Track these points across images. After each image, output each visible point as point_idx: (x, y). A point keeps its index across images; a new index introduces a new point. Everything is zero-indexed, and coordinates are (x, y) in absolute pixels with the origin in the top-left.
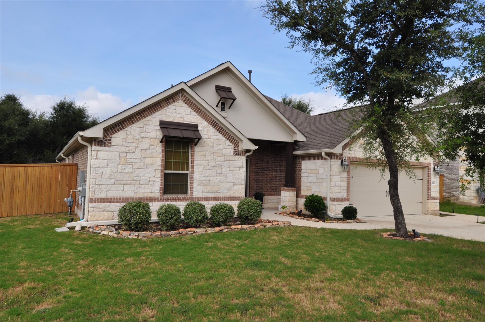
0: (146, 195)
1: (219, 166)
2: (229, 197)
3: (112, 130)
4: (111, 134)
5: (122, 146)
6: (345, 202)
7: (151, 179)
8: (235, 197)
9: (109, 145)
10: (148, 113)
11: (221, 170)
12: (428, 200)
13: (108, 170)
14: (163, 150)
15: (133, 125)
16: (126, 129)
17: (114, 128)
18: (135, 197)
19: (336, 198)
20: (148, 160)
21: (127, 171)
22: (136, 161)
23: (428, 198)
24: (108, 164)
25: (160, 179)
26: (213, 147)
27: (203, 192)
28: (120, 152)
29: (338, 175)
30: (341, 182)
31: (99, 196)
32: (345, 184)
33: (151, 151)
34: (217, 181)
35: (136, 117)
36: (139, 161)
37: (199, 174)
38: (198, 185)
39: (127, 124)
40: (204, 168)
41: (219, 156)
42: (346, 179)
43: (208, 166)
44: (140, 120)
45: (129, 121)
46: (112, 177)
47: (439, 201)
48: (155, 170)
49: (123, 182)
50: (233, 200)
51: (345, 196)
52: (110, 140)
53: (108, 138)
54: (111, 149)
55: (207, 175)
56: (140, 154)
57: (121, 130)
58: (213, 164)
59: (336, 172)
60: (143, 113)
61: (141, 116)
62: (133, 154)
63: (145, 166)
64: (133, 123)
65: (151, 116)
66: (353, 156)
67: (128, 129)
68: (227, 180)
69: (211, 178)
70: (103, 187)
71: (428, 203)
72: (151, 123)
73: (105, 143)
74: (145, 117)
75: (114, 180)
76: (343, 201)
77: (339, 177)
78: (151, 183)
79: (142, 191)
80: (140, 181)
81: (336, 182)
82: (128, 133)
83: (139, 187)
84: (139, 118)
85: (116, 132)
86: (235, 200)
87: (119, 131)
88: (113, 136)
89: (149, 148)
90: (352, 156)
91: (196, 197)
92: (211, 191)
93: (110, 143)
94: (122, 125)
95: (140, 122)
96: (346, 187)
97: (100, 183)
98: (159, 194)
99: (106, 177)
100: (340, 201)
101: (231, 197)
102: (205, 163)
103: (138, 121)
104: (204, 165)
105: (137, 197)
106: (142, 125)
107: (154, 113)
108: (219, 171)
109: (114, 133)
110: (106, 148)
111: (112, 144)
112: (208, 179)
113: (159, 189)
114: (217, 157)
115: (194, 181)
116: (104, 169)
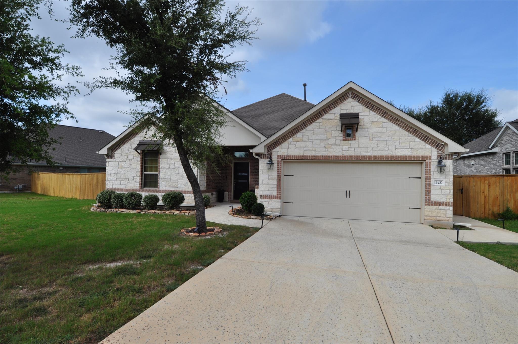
0: (132, 187)
1: (177, 168)
2: (184, 191)
3: (115, 149)
4: (115, 152)
5: (120, 158)
6: (275, 200)
7: (134, 178)
8: (189, 191)
9: (114, 158)
10: (133, 137)
11: (179, 171)
12: (425, 205)
13: (113, 172)
14: (141, 159)
15: (125, 145)
16: (121, 148)
17: (116, 148)
18: (126, 188)
19: (263, 195)
20: (133, 166)
21: (122, 173)
22: (127, 167)
23: (426, 202)
24: (113, 169)
25: (139, 177)
26: (173, 155)
27: (166, 187)
28: (119, 162)
29: (266, 173)
30: (269, 180)
31: (109, 187)
32: (275, 182)
33: (134, 160)
34: (176, 179)
35: (126, 140)
36: (128, 167)
37: (163, 174)
38: (163, 182)
39: (122, 145)
40: (166, 170)
41: (177, 161)
42: (276, 177)
43: (169, 168)
44: (129, 141)
45: (123, 143)
46: (115, 176)
47: (451, 208)
48: (137, 172)
49: (120, 179)
50: (188, 193)
51: (275, 194)
52: (114, 155)
53: (113, 154)
54: (115, 160)
55: (168, 175)
56: (128, 163)
57: (119, 148)
58: (172, 167)
59: (263, 171)
60: (130, 137)
61: (129, 139)
62: (125, 163)
63: (131, 170)
64: (125, 144)
65: (134, 138)
66: (286, 154)
67: (122, 147)
68: (183, 179)
69: (172, 177)
70: (111, 182)
71: (425, 209)
72: (134, 142)
73: (112, 157)
74: (131, 139)
75: (116, 178)
76: (272, 199)
77: (268, 175)
78: (135, 180)
79: (130, 185)
80: (129, 178)
81: (263, 180)
82: (123, 150)
83: (128, 183)
84: (128, 140)
85: (117, 150)
86: (189, 193)
87: (118, 149)
88: (116, 152)
89: (133, 158)
90: (284, 155)
91: (161, 190)
92: (171, 186)
93: (114, 157)
94: (119, 146)
95: (129, 142)
96: (276, 185)
97: (109, 180)
98: (139, 187)
99: (112, 176)
100: (268, 198)
101: (186, 191)
102: (167, 167)
103: (127, 142)
104: (166, 168)
105: (127, 188)
106: (129, 145)
107: (136, 136)
108: (177, 172)
109: (116, 151)
110: (112, 160)
111: (115, 157)
112: (169, 177)
113: (139, 184)
114: (176, 162)
115: (160, 179)
116: (111, 172)
